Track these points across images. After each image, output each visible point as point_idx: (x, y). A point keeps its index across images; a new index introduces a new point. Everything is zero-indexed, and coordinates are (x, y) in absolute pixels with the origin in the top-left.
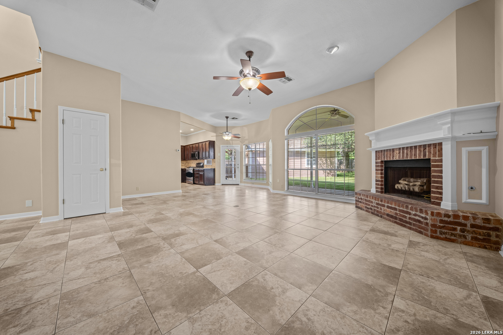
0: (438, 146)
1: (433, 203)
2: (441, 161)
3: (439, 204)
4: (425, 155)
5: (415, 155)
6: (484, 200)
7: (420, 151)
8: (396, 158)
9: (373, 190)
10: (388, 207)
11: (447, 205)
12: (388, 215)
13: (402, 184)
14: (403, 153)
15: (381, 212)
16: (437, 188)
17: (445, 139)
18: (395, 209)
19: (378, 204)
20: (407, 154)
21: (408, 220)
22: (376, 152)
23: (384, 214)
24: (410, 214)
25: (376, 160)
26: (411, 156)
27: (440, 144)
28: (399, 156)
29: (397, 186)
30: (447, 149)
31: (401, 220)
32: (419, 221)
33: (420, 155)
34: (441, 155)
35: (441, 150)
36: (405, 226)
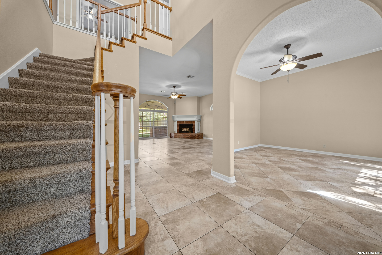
0: (194, 121)
1: (194, 133)
2: (195, 124)
3: (195, 133)
4: (192, 123)
5: (189, 123)
6: (199, 131)
7: (191, 122)
8: (184, 123)
9: (176, 132)
10: (187, 135)
11: (196, 133)
12: (187, 137)
13: (184, 130)
14: (186, 122)
15: (184, 137)
16: (194, 130)
17: (196, 120)
18: (189, 135)
19: (183, 135)
20: (187, 122)
21: (192, 137)
22: (177, 121)
23: (185, 137)
24: (193, 135)
25: (177, 123)
26: (188, 123)
27: (195, 121)
28: (185, 123)
29: (183, 131)
30: (196, 122)
31: (190, 137)
32: (195, 136)
33: (191, 123)
34: (195, 123)
35: (195, 122)
36: (191, 138)
